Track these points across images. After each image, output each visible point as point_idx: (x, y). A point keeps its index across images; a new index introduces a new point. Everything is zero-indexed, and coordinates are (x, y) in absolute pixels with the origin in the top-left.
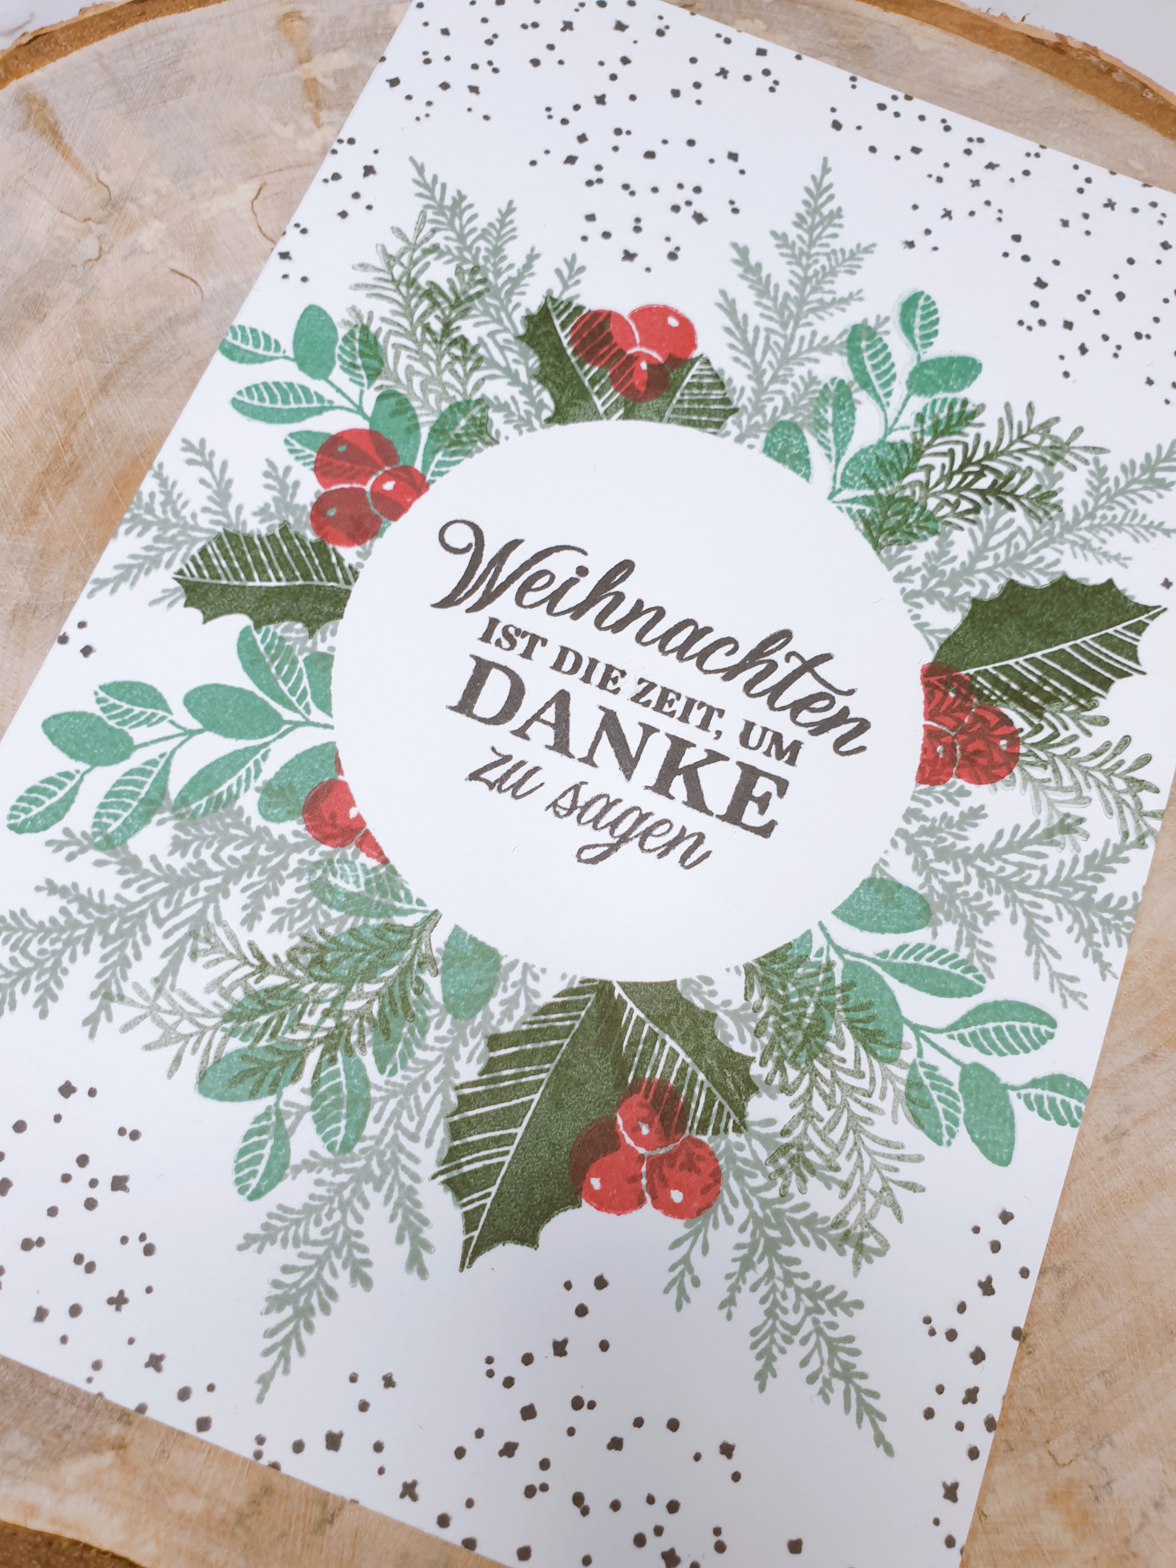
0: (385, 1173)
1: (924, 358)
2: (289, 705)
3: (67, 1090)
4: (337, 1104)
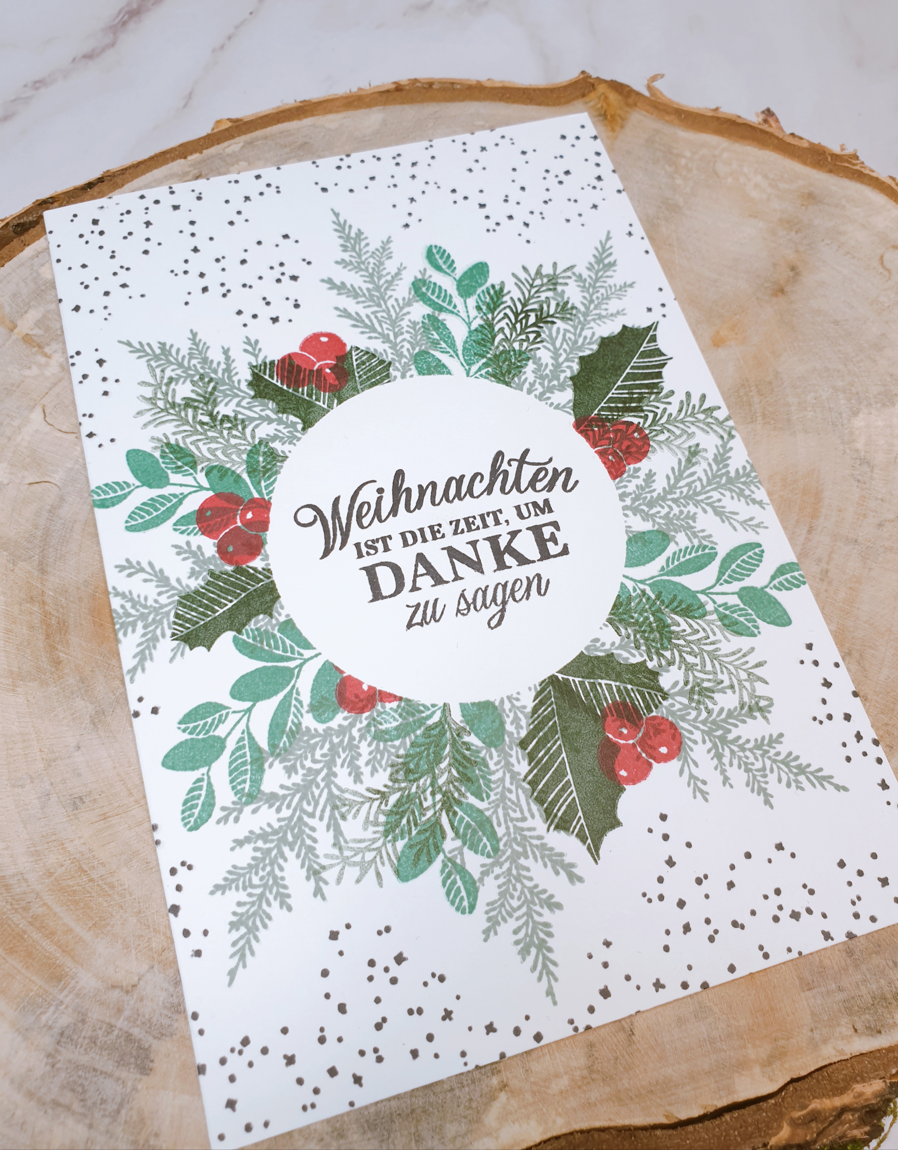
1: (458, 277)
2: (289, 659)
3: (334, 936)
4: (474, 833)
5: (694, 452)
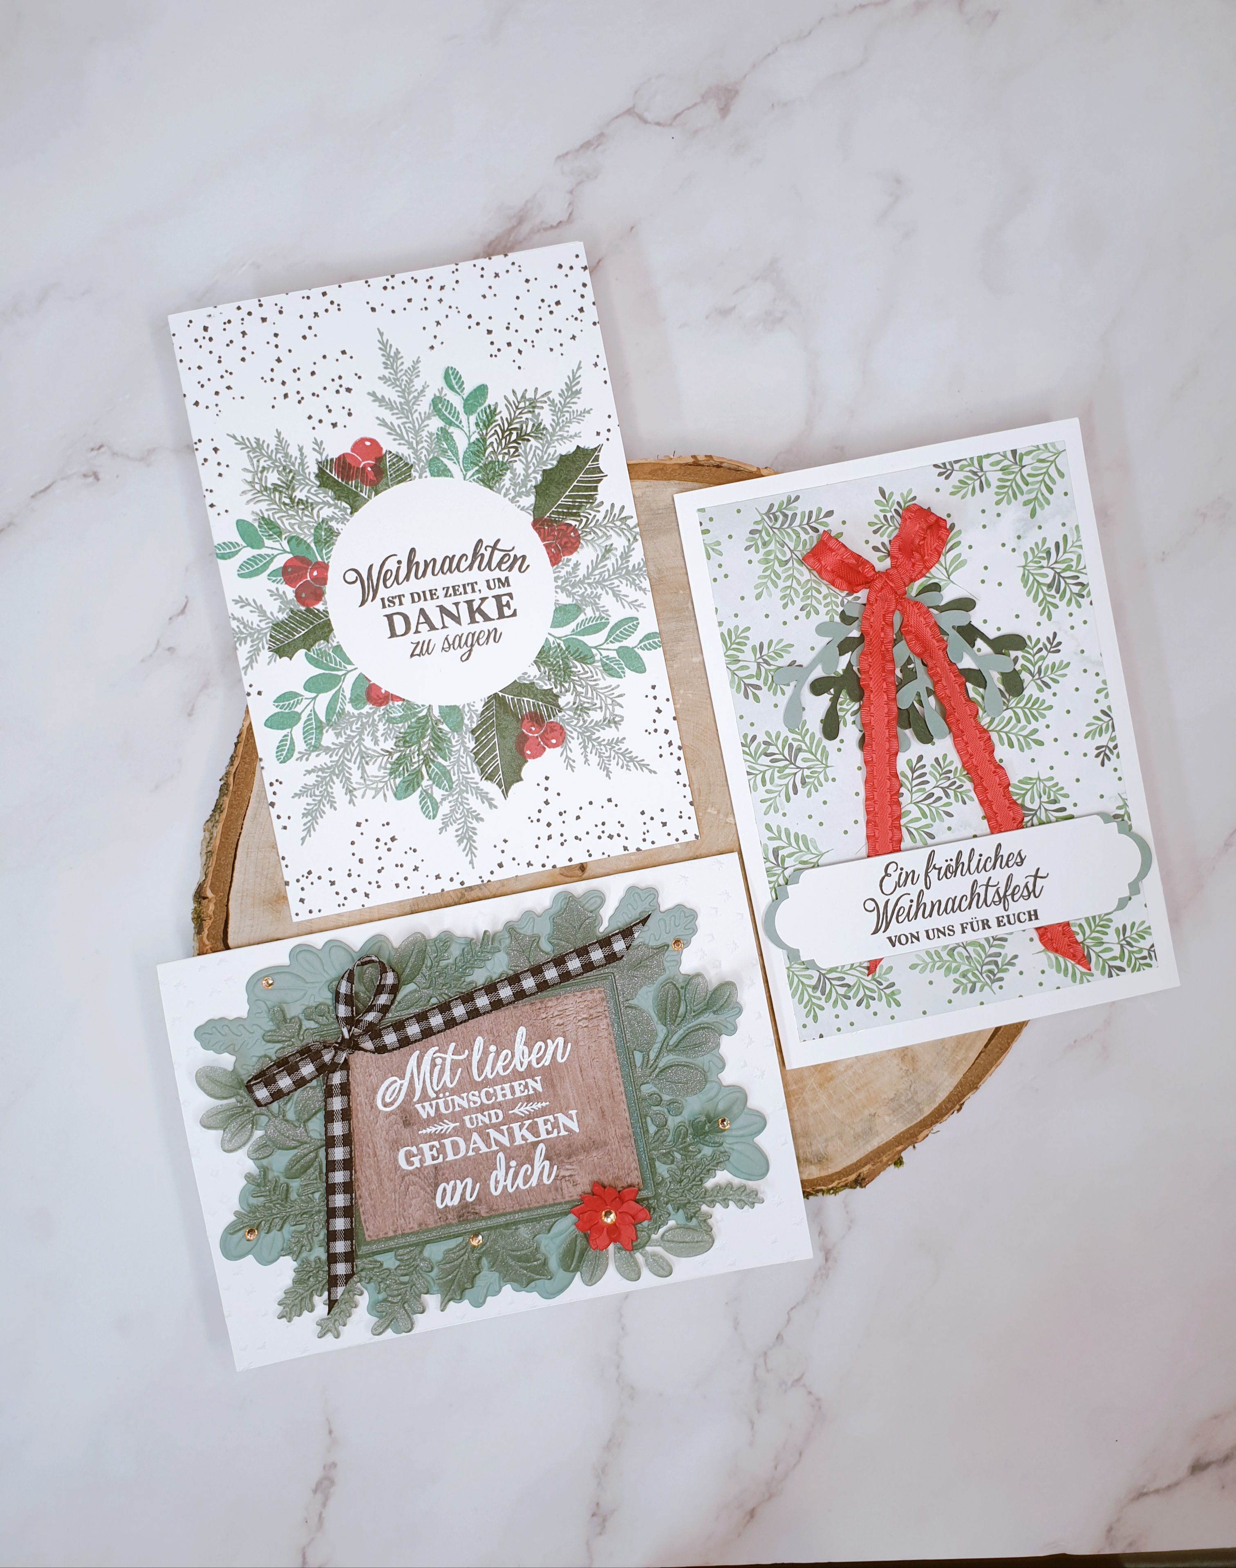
0: (467, 788)
1: (465, 397)
2: (338, 670)
3: (359, 825)
4: (440, 778)
5: (608, 550)
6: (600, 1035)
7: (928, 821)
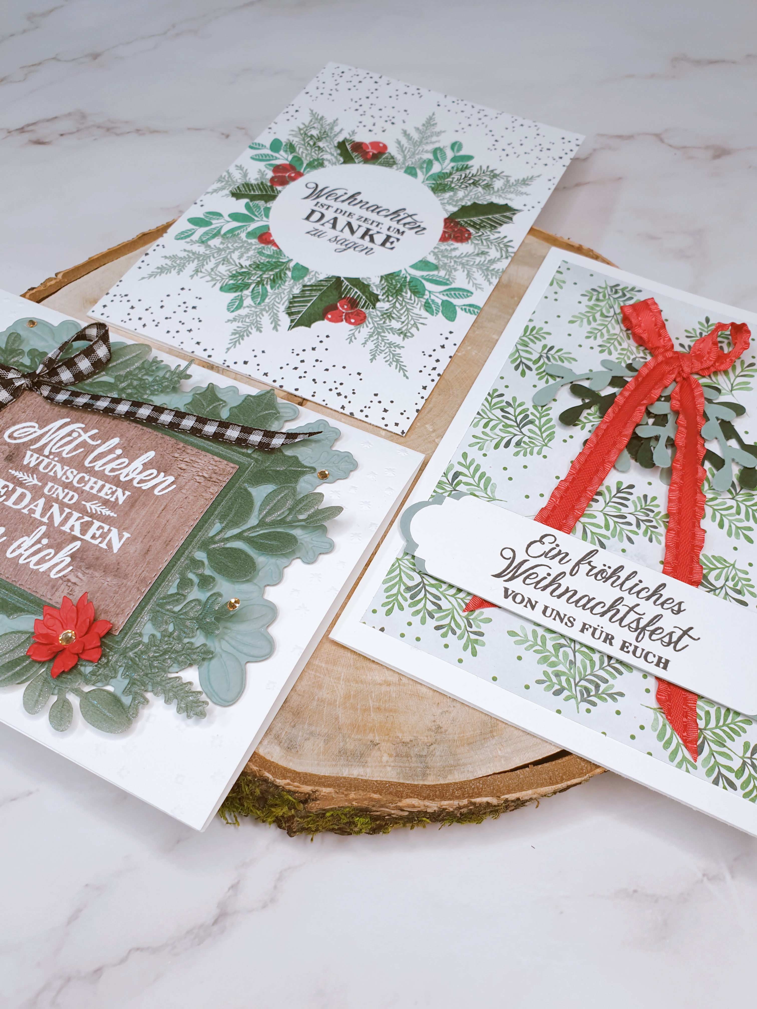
0: (269, 311)
1: (457, 154)
2: (257, 217)
3: (183, 289)
4: (258, 295)
5: (484, 253)
6: (204, 494)
7: (608, 533)
